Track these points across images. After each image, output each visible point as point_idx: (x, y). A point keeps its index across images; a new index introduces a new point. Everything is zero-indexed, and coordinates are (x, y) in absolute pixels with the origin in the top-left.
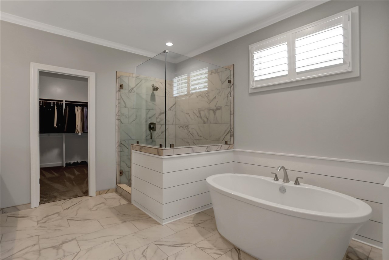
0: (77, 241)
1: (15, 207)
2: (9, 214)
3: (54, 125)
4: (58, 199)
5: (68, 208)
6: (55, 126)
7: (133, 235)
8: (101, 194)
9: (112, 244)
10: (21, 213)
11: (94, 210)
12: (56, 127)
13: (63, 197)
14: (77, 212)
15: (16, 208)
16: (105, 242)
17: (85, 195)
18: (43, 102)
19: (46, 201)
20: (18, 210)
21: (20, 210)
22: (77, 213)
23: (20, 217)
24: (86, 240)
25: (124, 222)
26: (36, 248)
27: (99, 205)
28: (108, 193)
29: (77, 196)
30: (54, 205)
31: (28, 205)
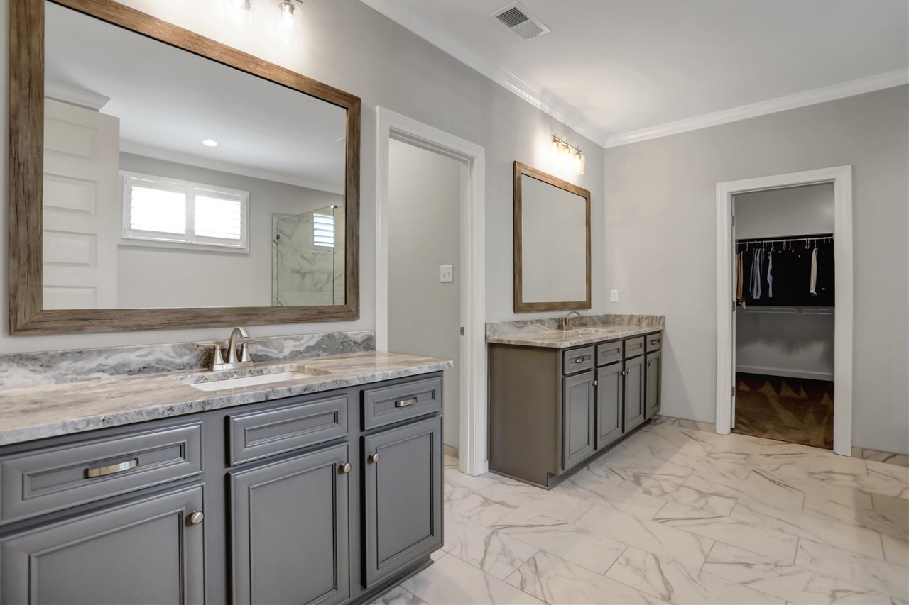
0: (736, 503)
1: (694, 422)
2: (684, 430)
3: (809, 290)
4: (767, 435)
5: (769, 455)
6: (813, 290)
7: (855, 557)
8: (866, 458)
9: (790, 540)
10: (699, 434)
11: (819, 479)
12: (815, 293)
13: (777, 435)
14: (780, 467)
15: (694, 424)
16: (781, 530)
17: (828, 446)
18: (788, 243)
19: (744, 431)
20: (698, 429)
21: (699, 430)
22: (778, 469)
23: (694, 439)
24: (751, 509)
25: (863, 527)
26: (680, 481)
27: (840, 475)
28: (890, 463)
29: (806, 443)
30: (751, 441)
31: (712, 426)
